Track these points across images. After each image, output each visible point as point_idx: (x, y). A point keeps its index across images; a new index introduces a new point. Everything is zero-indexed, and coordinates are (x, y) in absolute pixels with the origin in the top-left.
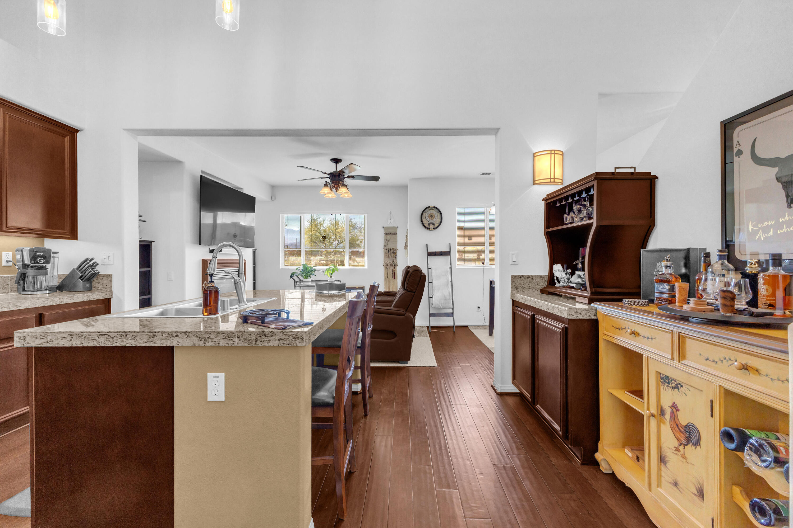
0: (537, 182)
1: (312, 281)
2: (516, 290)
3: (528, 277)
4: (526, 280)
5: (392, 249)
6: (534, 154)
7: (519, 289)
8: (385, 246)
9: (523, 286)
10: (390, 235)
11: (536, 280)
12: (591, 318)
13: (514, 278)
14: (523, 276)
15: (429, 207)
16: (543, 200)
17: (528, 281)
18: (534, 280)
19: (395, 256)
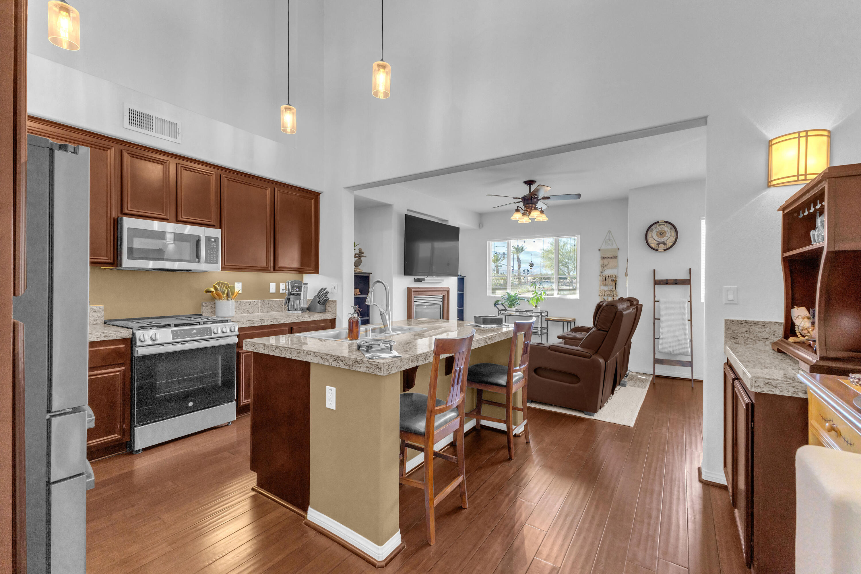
0: (774, 183)
1: (517, 311)
2: (732, 341)
3: (756, 323)
4: (752, 327)
5: (610, 276)
6: (771, 141)
7: (738, 340)
8: (601, 273)
9: (747, 335)
10: (609, 260)
11: (772, 329)
12: (797, 396)
13: (729, 324)
14: (746, 321)
15: (658, 222)
16: (779, 210)
17: (757, 328)
18: (768, 328)
19: (614, 284)
